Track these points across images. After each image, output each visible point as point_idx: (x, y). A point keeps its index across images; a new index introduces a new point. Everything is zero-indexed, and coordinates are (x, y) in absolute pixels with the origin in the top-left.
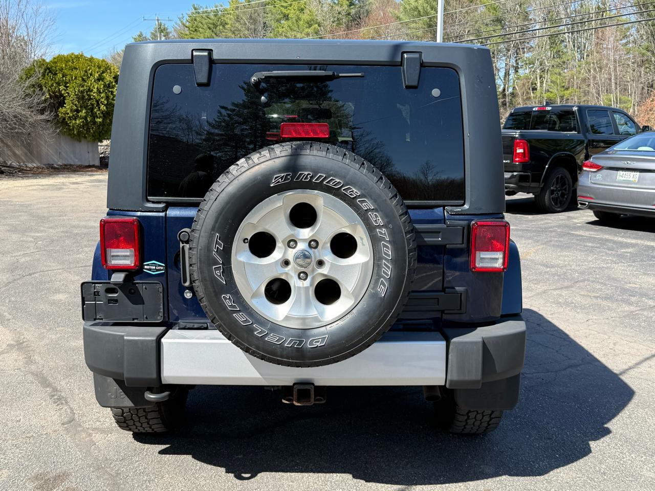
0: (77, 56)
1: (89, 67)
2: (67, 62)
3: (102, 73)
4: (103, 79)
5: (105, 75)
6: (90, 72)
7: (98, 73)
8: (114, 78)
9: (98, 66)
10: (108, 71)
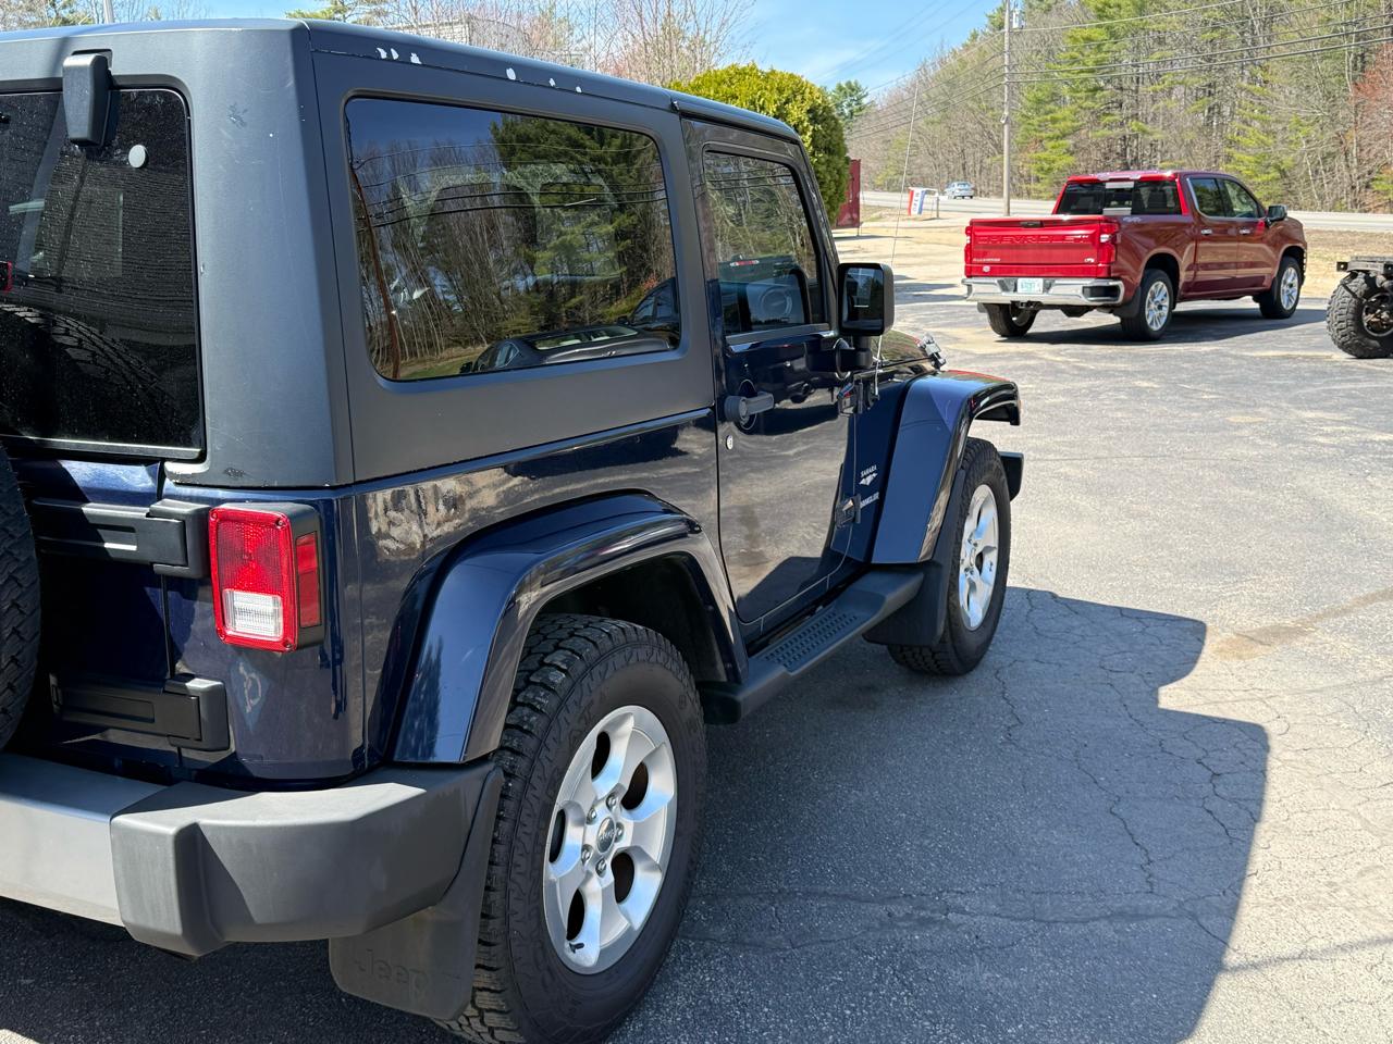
0: (744, 69)
1: (759, 93)
2: (719, 84)
3: (785, 103)
4: (787, 114)
5: (789, 106)
6: (761, 103)
7: (775, 102)
8: (809, 111)
9: (777, 89)
10: (799, 98)
